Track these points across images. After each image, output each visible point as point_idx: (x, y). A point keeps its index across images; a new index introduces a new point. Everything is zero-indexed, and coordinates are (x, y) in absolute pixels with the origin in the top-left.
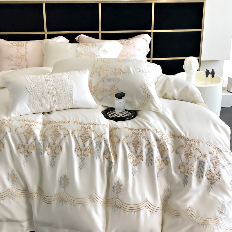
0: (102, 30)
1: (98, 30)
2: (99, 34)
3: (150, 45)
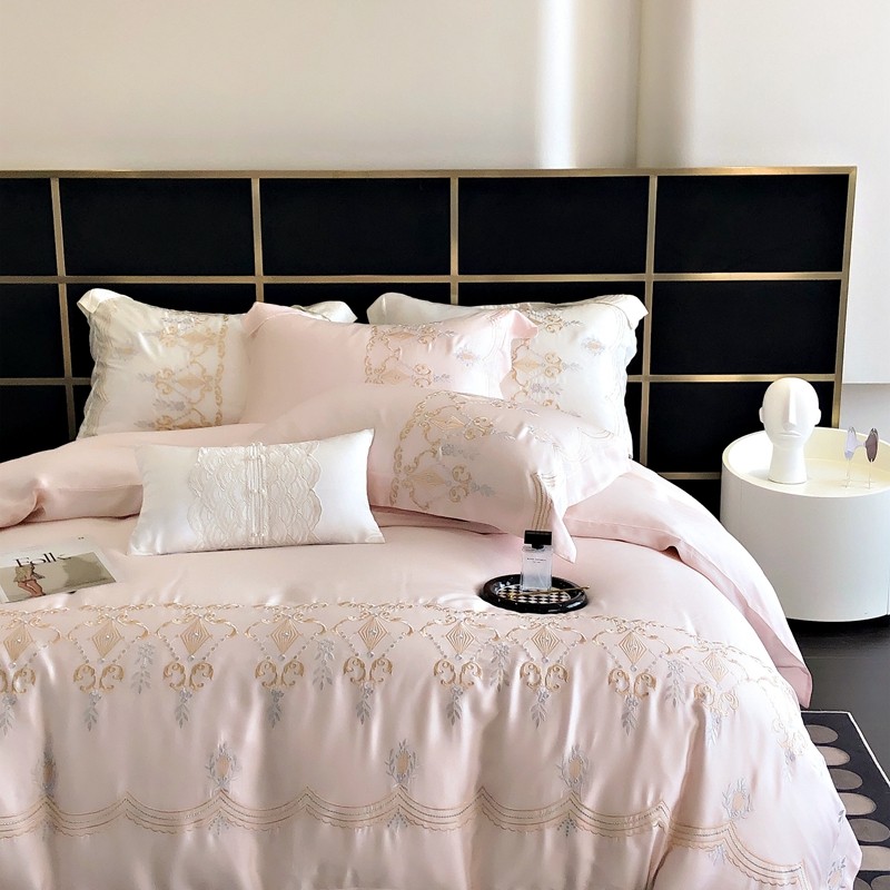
0: (461, 272)
1: (447, 272)
2: (448, 285)
3: (639, 332)
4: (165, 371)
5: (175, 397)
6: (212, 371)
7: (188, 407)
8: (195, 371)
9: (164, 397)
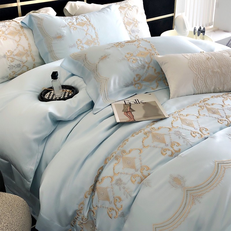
4: (8, 51)
5: (16, 62)
6: (27, 47)
7: (22, 65)
8: (20, 49)
9: (12, 64)
